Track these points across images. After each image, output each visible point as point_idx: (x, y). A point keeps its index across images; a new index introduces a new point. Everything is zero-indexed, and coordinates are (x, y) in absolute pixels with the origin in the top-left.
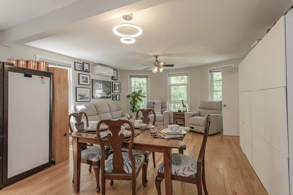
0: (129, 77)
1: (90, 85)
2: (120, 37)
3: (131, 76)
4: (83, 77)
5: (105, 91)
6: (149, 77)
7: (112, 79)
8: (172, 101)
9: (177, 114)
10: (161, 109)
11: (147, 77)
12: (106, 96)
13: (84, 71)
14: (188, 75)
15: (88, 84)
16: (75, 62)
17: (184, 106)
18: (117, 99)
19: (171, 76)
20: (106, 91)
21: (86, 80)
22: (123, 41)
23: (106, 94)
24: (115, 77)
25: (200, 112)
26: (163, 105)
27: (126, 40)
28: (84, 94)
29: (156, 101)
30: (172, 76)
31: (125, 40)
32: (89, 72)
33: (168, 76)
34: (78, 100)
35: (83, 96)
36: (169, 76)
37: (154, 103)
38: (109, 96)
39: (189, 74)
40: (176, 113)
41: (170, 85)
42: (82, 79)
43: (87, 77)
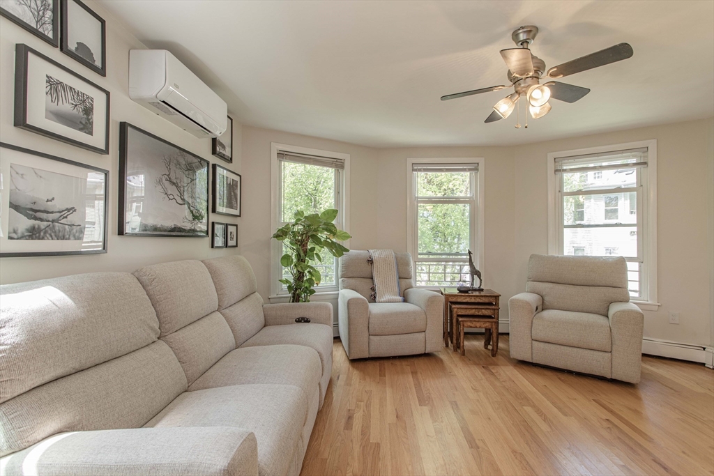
0: (274, 156)
1: (106, 151)
3: (282, 155)
5: (186, 203)
6: (347, 165)
7: (214, 151)
8: (419, 254)
10: (396, 284)
11: (338, 165)
12: (189, 227)
13: (63, 48)
14: (476, 169)
15: (97, 139)
18: (231, 243)
21: (78, 112)
24: (224, 147)
25: (543, 294)
26: (401, 268)
28: (58, 205)
29: (375, 254)
35: (51, 217)
36: (416, 170)
37: (371, 261)
38: (202, 226)
39: (481, 167)
40: (453, 295)
41: (416, 201)
42: (45, 90)
43: (88, 97)
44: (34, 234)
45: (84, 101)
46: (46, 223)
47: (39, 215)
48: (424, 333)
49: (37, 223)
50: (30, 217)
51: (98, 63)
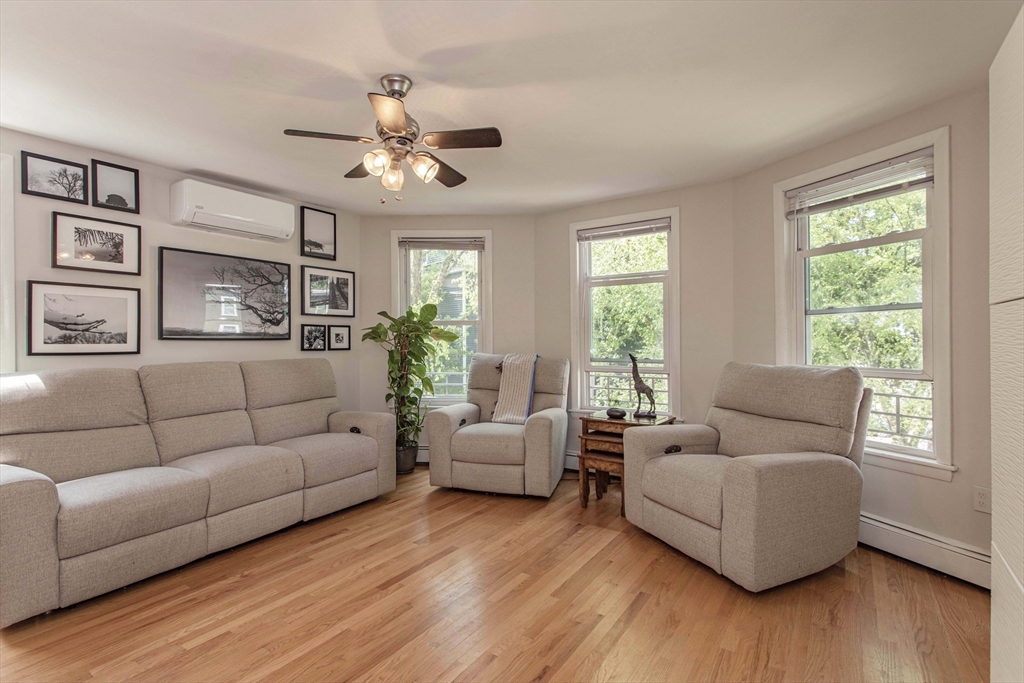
0: (394, 244)
1: (138, 273)
3: (406, 243)
4: (81, 234)
5: (250, 307)
6: (488, 245)
7: (303, 253)
8: (592, 360)
9: (601, 429)
11: (477, 244)
12: (255, 330)
13: (96, 204)
14: (668, 227)
15: (128, 266)
16: (25, 155)
17: (641, 388)
18: (337, 346)
19: (587, 239)
20: (258, 306)
21: (109, 247)
23: (258, 321)
24: (319, 246)
25: (719, 428)
26: (540, 379)
28: (89, 318)
30: (595, 238)
32: (136, 211)
33: (573, 236)
34: (38, 347)
35: (81, 327)
37: (500, 368)
38: (282, 329)
40: (595, 421)
41: (589, 282)
42: (74, 238)
43: (117, 235)
44: (66, 340)
45: (113, 238)
46: (77, 333)
47: (69, 326)
48: (522, 467)
49: (68, 333)
50: (62, 328)
51: (131, 205)
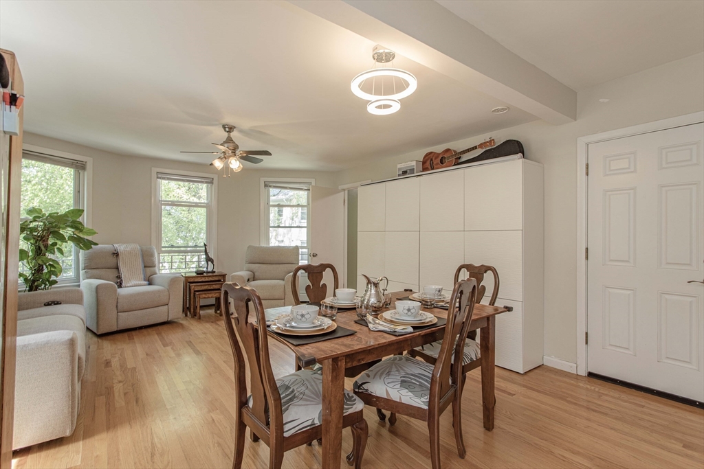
2: (368, 102)
8: (165, 247)
9: (195, 280)
10: (142, 272)
14: (212, 183)
17: (209, 259)
22: (372, 109)
25: (254, 271)
26: (145, 259)
27: (379, 107)
29: (120, 248)
30: (168, 179)
31: (377, 107)
33: (154, 175)
36: (160, 178)
37: (116, 254)
39: (215, 182)
40: (190, 277)
48: (167, 306)
